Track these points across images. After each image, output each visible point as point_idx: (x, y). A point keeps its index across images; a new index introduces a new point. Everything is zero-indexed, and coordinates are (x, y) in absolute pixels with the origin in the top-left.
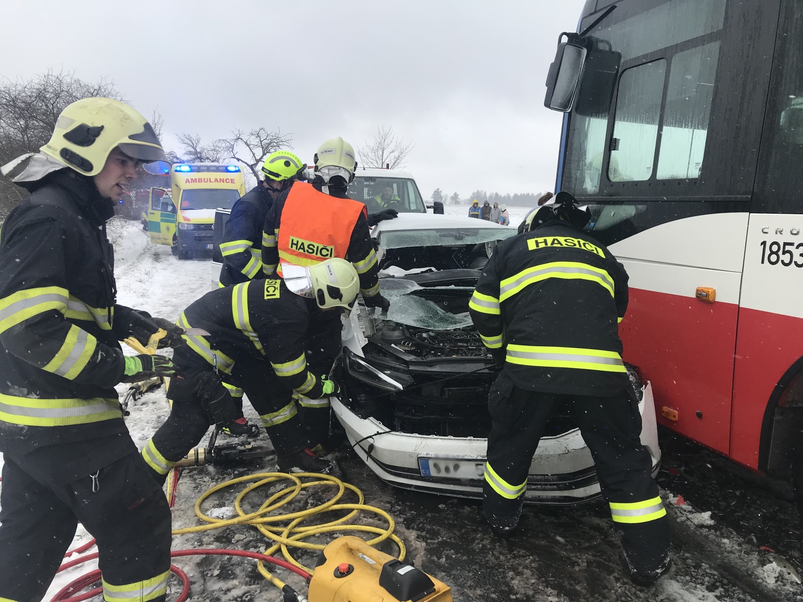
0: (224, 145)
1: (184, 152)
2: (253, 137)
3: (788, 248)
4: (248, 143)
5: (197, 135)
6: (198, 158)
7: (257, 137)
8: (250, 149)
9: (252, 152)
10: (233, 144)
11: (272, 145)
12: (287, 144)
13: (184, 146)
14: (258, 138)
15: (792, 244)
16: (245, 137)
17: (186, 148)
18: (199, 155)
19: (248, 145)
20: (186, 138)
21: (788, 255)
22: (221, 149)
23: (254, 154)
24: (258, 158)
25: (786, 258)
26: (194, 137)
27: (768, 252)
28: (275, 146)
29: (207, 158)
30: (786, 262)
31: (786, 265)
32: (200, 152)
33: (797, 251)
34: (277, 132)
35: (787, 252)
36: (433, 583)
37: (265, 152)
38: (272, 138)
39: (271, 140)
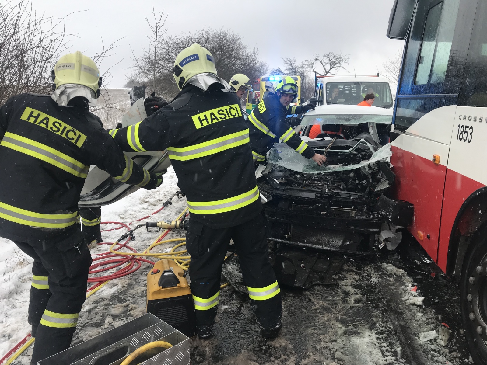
0: (308, 64)
1: (286, 68)
2: (325, 58)
3: (467, 129)
4: (322, 62)
5: (294, 58)
6: (294, 72)
7: (327, 58)
8: (323, 65)
9: (324, 67)
10: (313, 62)
11: (336, 62)
13: (286, 65)
14: (329, 59)
15: (468, 127)
16: (320, 58)
17: (288, 66)
20: (288, 60)
21: (466, 134)
22: (306, 66)
24: (327, 71)
25: (465, 136)
26: (292, 59)
27: (460, 132)
28: (338, 63)
29: (298, 72)
30: (465, 139)
31: (465, 141)
32: (295, 69)
33: (469, 132)
34: (340, 54)
35: (466, 132)
36: (179, 283)
37: (332, 67)
38: (337, 58)
39: (336, 59)
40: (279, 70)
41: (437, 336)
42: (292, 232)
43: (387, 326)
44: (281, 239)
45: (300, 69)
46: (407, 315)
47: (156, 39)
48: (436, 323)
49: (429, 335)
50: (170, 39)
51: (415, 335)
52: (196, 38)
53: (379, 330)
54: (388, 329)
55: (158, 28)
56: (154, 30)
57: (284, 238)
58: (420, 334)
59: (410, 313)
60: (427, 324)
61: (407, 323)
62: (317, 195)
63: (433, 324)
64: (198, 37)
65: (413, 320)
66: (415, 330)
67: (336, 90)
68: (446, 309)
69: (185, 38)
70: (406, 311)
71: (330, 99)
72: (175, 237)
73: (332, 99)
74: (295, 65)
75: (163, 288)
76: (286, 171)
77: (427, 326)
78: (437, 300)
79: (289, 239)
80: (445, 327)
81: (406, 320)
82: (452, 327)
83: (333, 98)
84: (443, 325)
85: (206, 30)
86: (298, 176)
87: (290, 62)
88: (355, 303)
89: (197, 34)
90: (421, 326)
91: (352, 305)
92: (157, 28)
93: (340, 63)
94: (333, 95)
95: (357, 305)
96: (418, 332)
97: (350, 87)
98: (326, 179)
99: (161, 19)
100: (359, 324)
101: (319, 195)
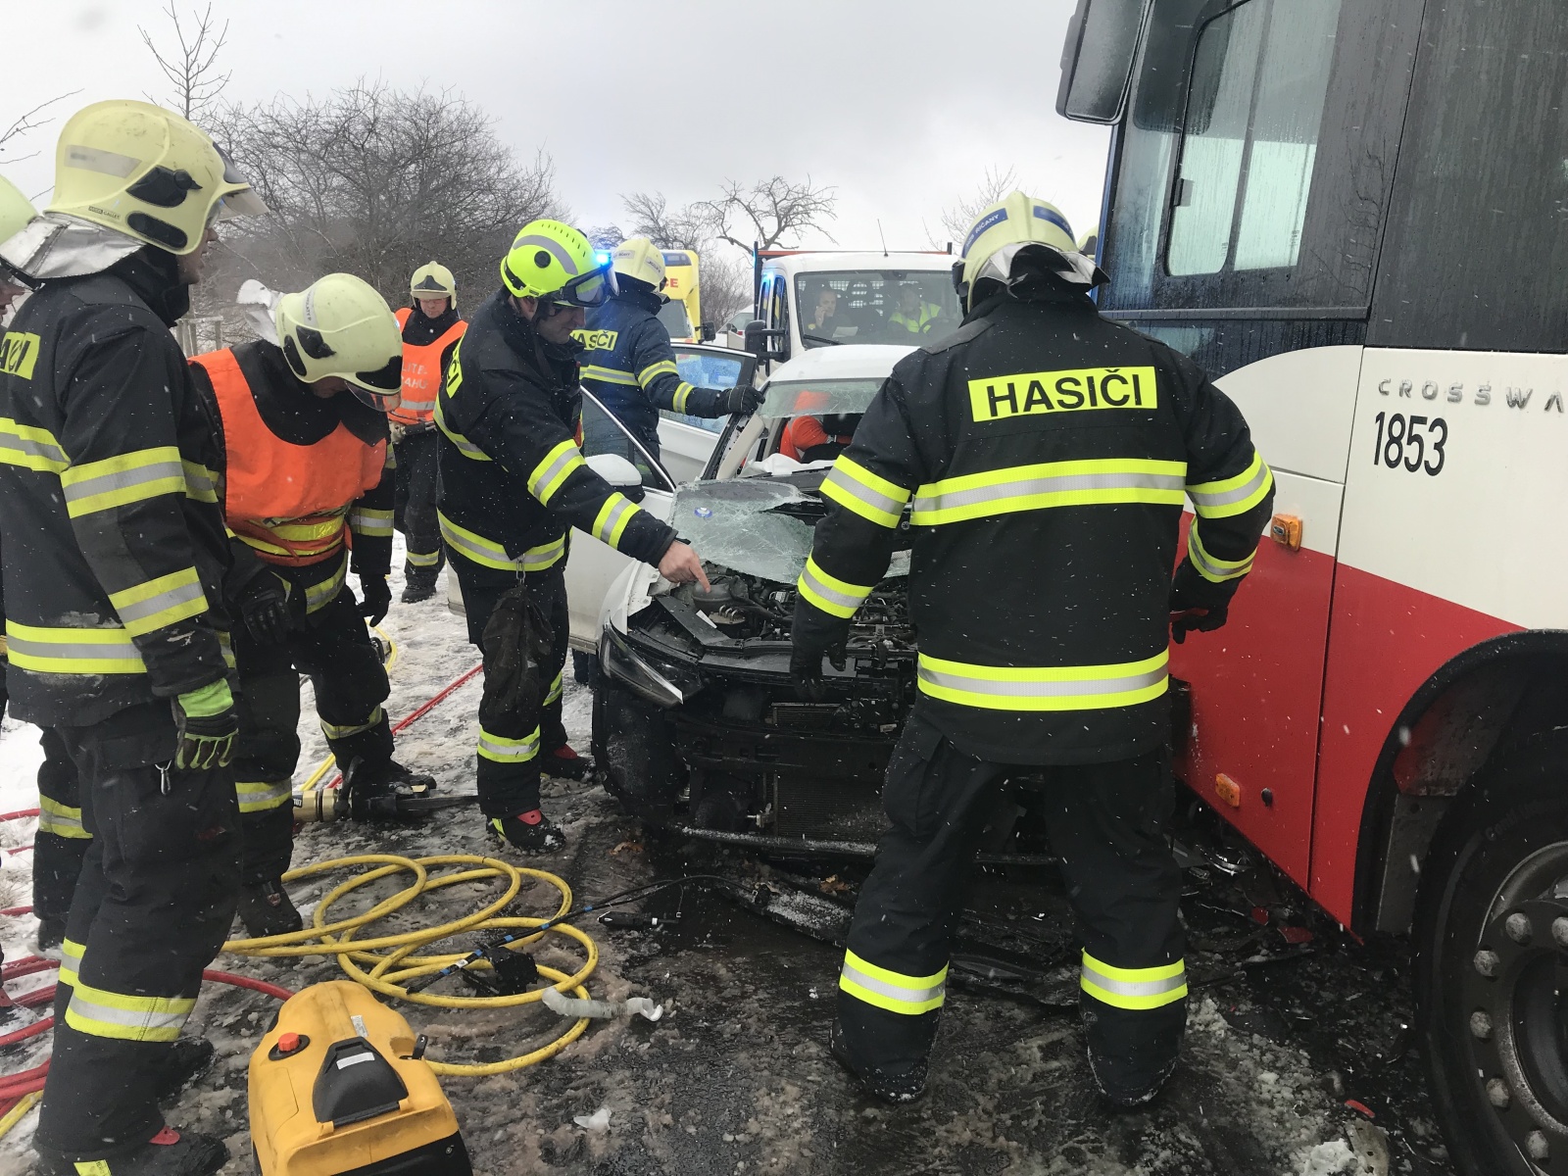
0: (706, 213)
1: (636, 227)
2: (761, 196)
3: (1418, 429)
4: (752, 207)
5: (659, 194)
6: (662, 239)
7: (768, 196)
8: (755, 220)
9: (759, 226)
10: (722, 210)
11: (795, 210)
12: (824, 208)
13: (636, 216)
14: (771, 198)
15: (1422, 420)
16: (745, 196)
17: (641, 221)
18: (663, 234)
19: (751, 212)
20: (640, 201)
21: (1415, 445)
22: (701, 220)
23: (761, 230)
24: (768, 237)
25: (1411, 452)
26: (653, 198)
27: (1385, 438)
28: (802, 213)
29: (675, 240)
30: (1413, 462)
31: (1412, 468)
32: (664, 229)
33: (1431, 438)
34: (806, 184)
35: (1418, 439)
36: (404, 1094)
37: (783, 224)
38: (796, 196)
39: (795, 200)
40: (613, 231)
41: (1352, 1160)
42: (776, 803)
43: (1179, 1141)
44: (738, 831)
45: (681, 229)
46: (1227, 1084)
47: (188, 112)
48: (1328, 1104)
49: (1322, 1157)
50: (236, 114)
51: (1279, 1165)
52: (333, 114)
53: (1158, 1164)
54: (1183, 1151)
55: (194, 69)
56: (176, 76)
57: (747, 826)
58: (1292, 1156)
59: (1233, 1074)
60: (1303, 1111)
61: (1239, 1115)
62: (861, 663)
63: (1321, 1111)
64: (339, 112)
65: (1254, 1105)
66: (1273, 1143)
67: (828, 297)
68: (1340, 1042)
69: (295, 114)
70: (1220, 1067)
71: (812, 327)
72: (328, 852)
73: (817, 326)
74: (663, 216)
75: (337, 1127)
76: (736, 581)
77: (1304, 1122)
78: (1300, 1012)
79: (767, 830)
80: (1360, 1114)
81: (1230, 1104)
82: (1383, 1117)
83: (820, 324)
84: (1353, 1110)
85: (369, 87)
86: (780, 596)
87: (649, 210)
88: (1045, 1059)
89: (334, 103)
90: (1288, 1125)
91: (1038, 1065)
92: (188, 71)
93: (807, 213)
94: (820, 313)
95: (1055, 1064)
96: (1285, 1151)
97: (869, 288)
98: (877, 605)
99: (201, 40)
100: (1083, 1147)
101: (868, 664)
